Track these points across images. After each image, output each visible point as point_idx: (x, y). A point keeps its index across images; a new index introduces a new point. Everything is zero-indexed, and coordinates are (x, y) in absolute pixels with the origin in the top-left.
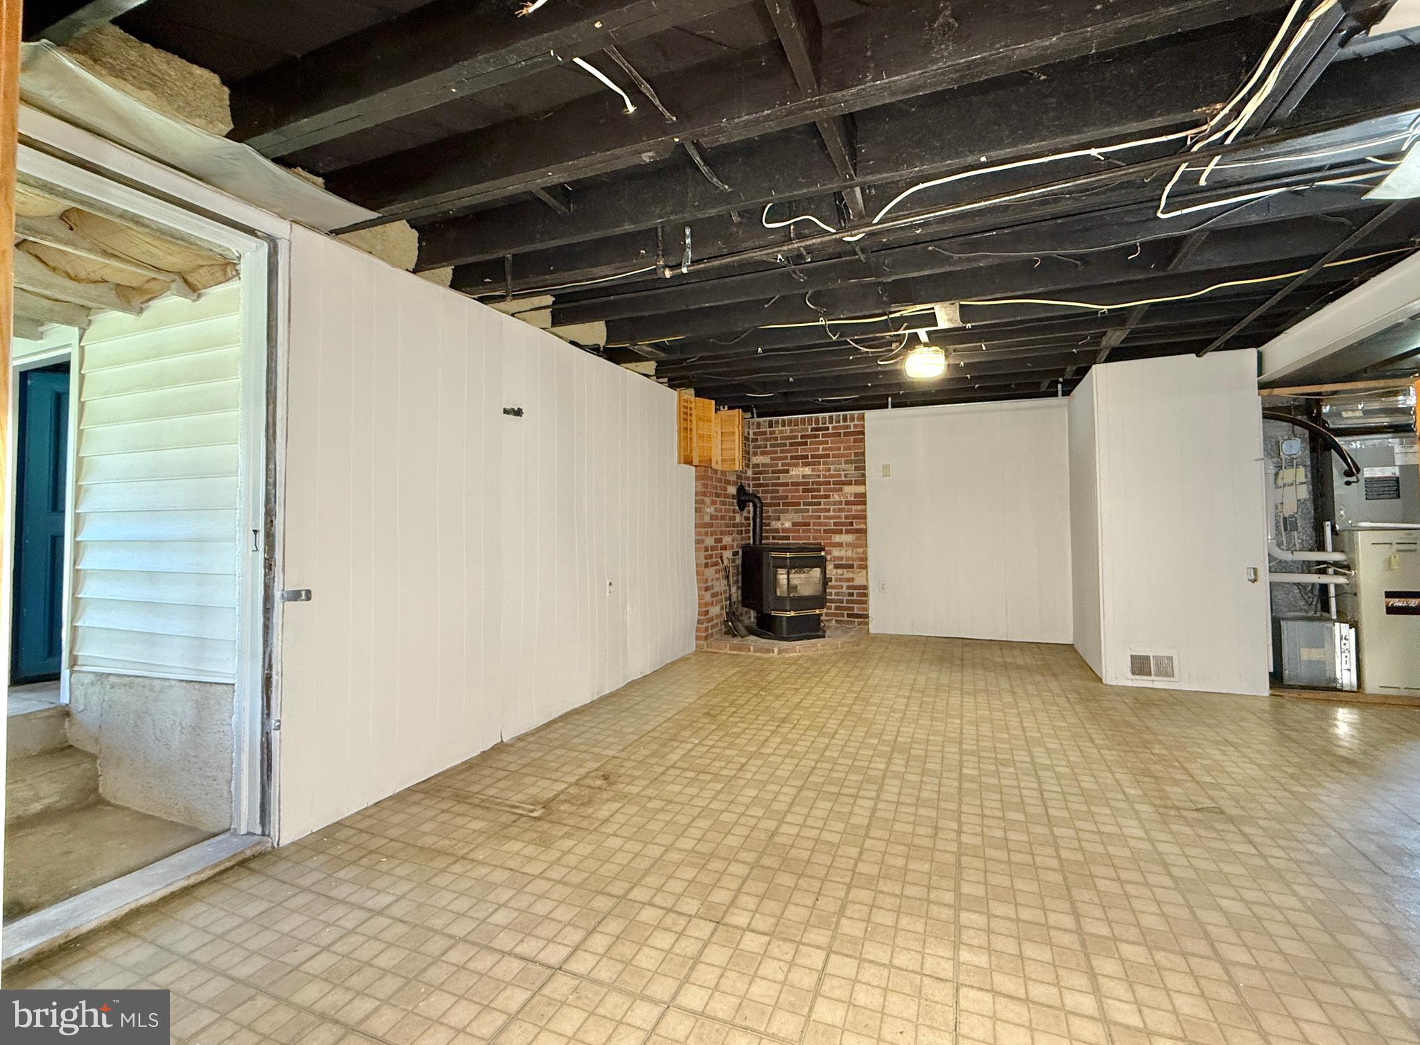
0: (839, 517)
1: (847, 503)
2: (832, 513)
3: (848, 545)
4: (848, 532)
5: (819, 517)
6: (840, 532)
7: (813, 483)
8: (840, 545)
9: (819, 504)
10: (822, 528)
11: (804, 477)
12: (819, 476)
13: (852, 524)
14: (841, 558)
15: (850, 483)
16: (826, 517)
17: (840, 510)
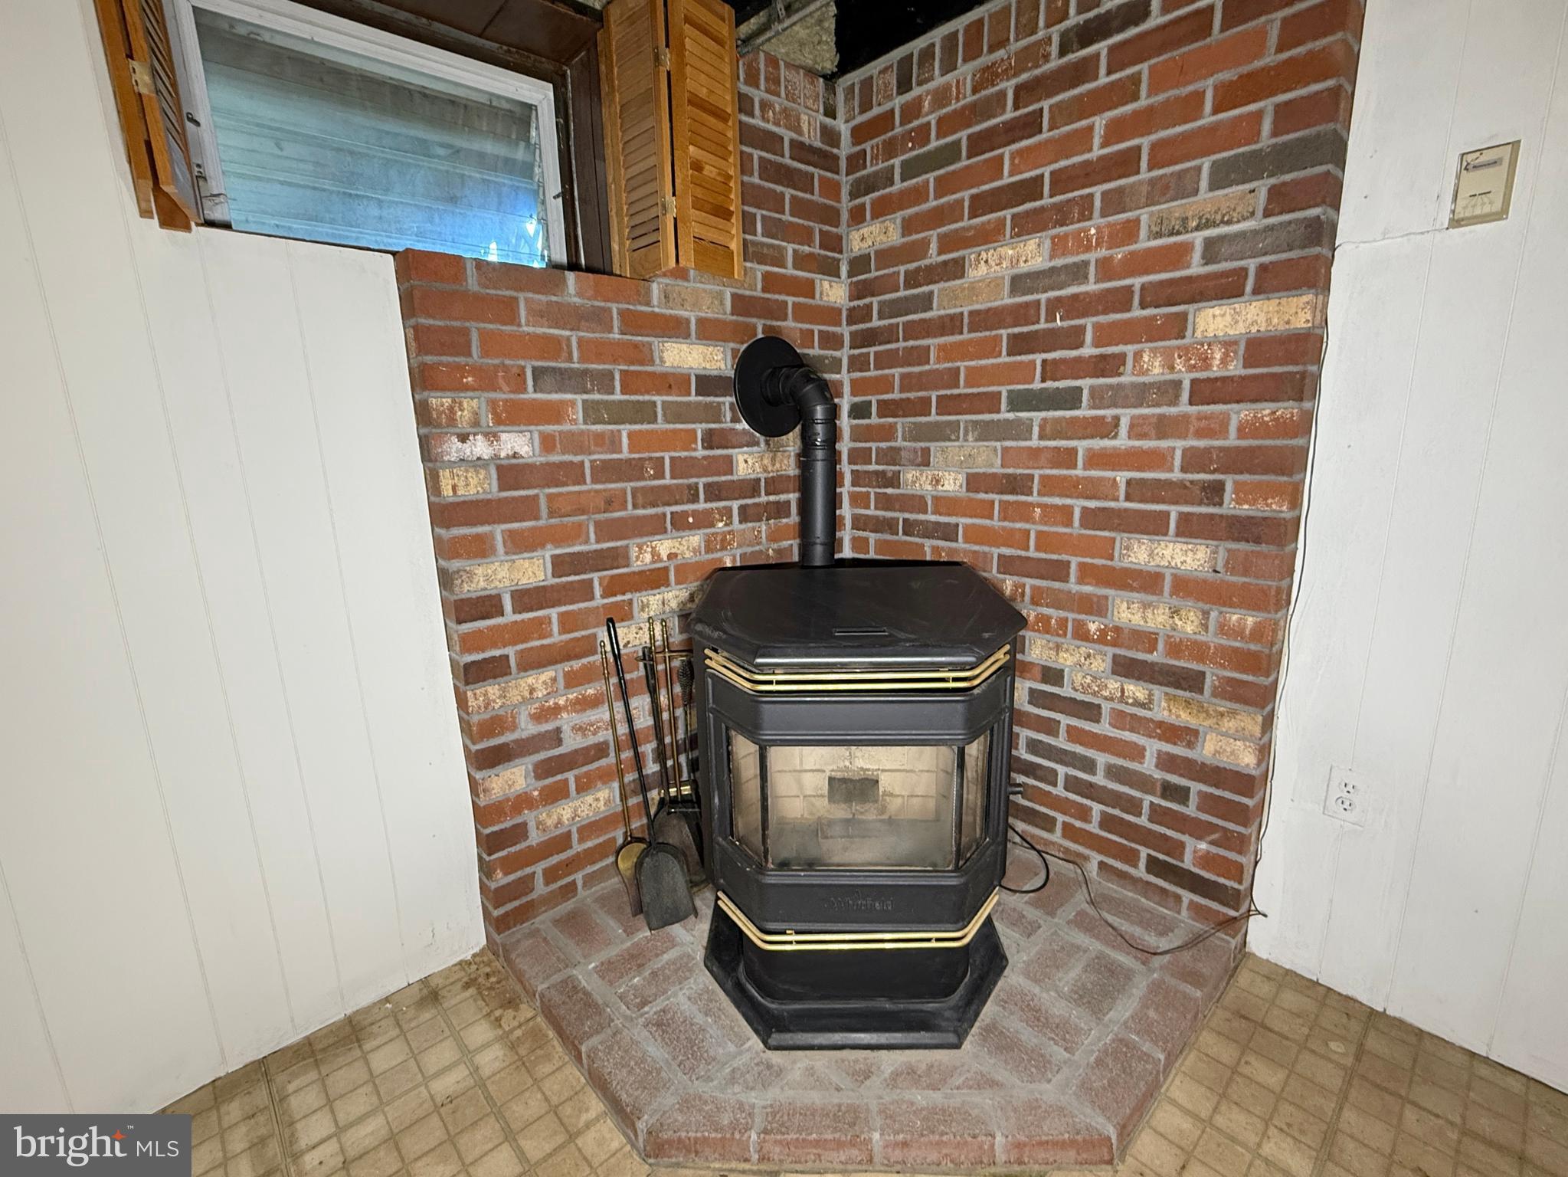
0: (1159, 459)
1: (1206, 391)
2: (1122, 441)
3: (1185, 586)
4: (1189, 529)
5: (1067, 458)
6: (1154, 526)
7: (1054, 305)
8: (1148, 582)
9: (1072, 399)
10: (1078, 505)
11: (1019, 283)
12: (1078, 272)
13: (1214, 492)
14: (1148, 640)
15: (1228, 288)
16: (1096, 459)
17: (1164, 427)
